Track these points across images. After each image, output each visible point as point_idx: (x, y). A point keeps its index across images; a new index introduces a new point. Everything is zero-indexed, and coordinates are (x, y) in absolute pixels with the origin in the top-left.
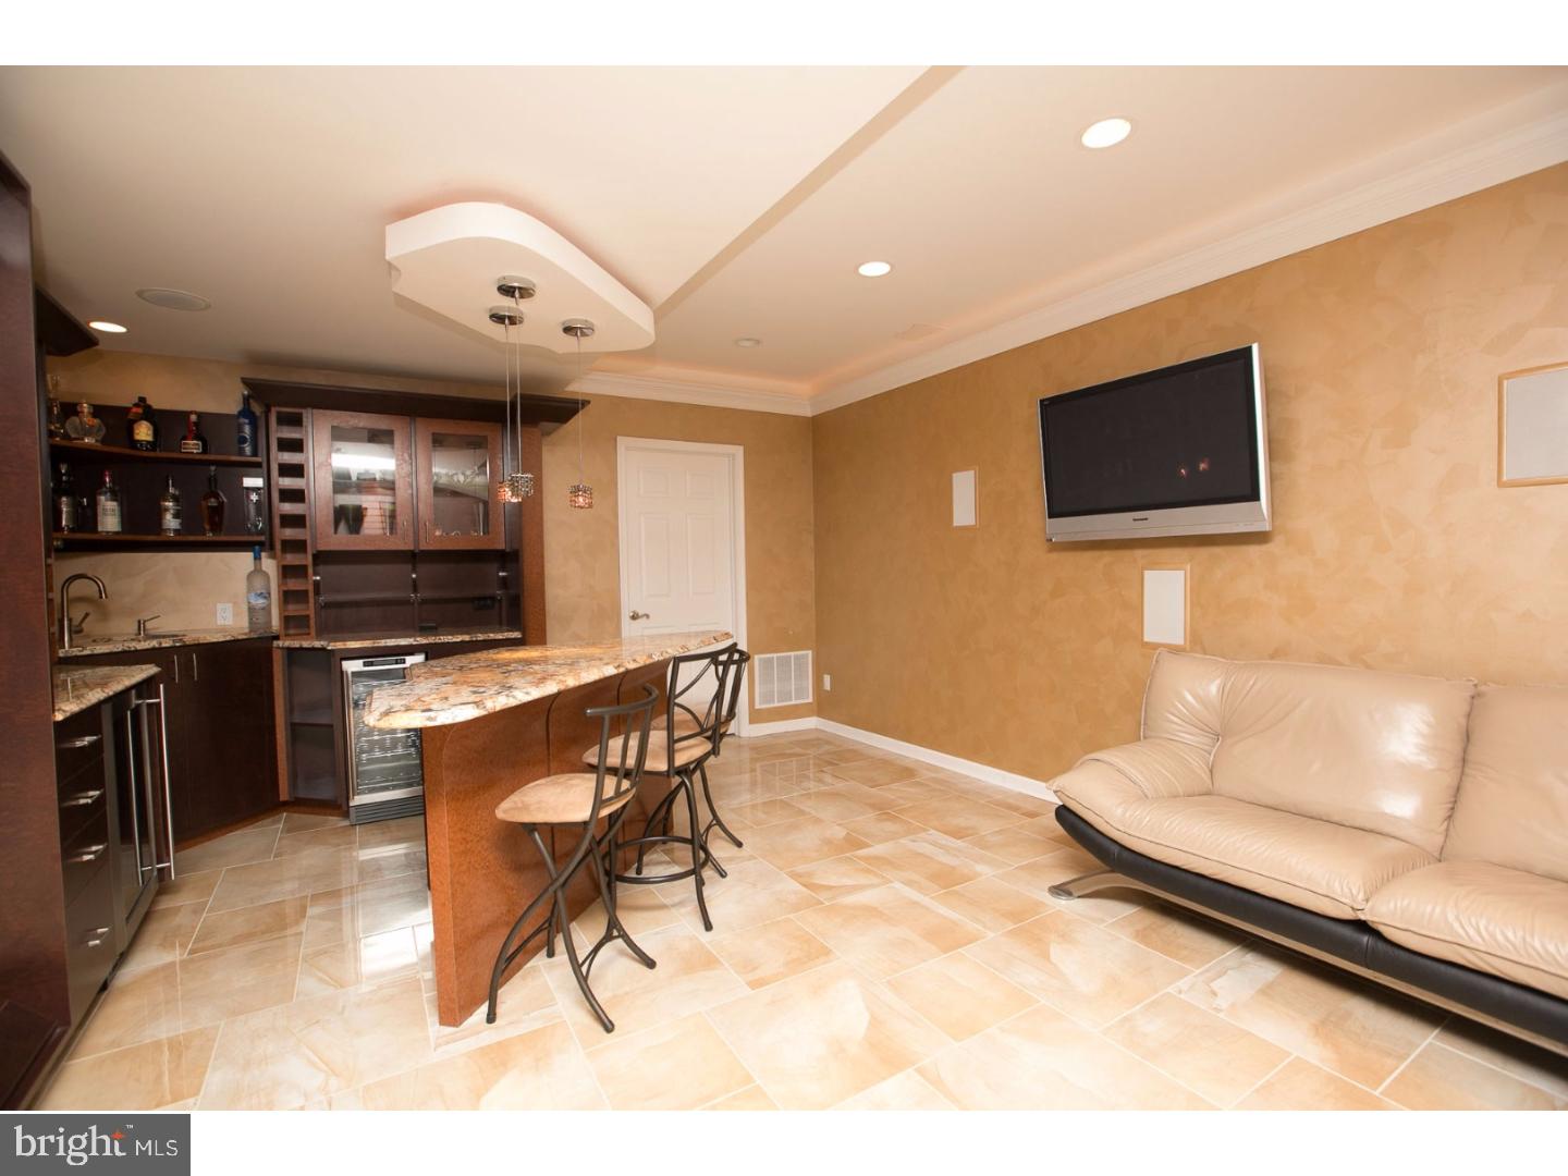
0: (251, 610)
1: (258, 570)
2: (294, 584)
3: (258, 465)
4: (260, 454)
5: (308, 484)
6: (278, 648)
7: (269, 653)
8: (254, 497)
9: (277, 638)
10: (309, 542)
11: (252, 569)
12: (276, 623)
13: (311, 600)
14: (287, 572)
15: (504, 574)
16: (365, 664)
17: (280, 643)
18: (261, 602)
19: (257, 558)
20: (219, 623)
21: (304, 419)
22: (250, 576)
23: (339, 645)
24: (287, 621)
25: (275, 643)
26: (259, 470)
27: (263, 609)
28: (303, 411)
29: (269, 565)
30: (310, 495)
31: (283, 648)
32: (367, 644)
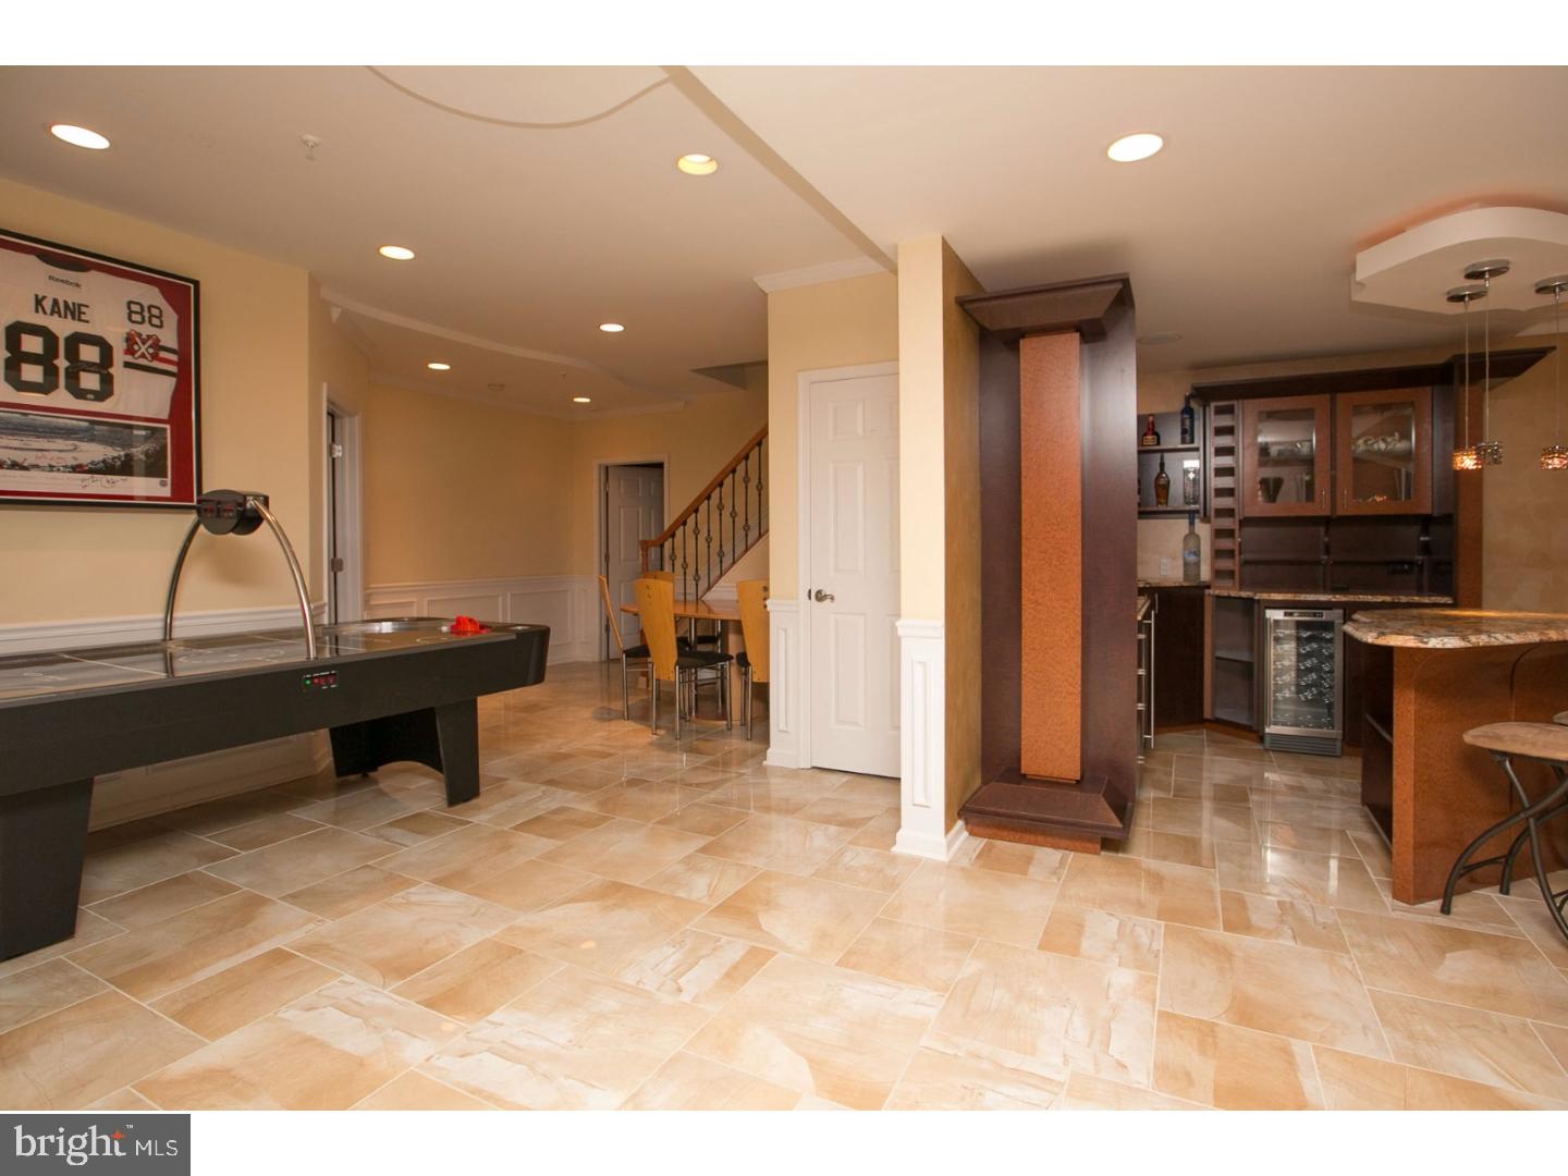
0: (1186, 564)
1: (1192, 533)
2: (1226, 544)
3: (1197, 449)
4: (1196, 440)
5: (1237, 462)
6: (1209, 595)
7: (1202, 599)
8: (1191, 476)
9: (1208, 587)
10: (1236, 510)
11: (1187, 532)
12: (1205, 574)
13: (1237, 558)
14: (1219, 533)
15: (1427, 539)
16: (1286, 614)
17: (1211, 592)
18: (1192, 558)
19: (1192, 524)
20: (1163, 573)
21: (1236, 410)
22: (1186, 538)
23: (1265, 596)
24: (1218, 574)
25: (1207, 591)
26: (1195, 453)
27: (1195, 564)
28: (1235, 402)
29: (1203, 530)
30: (1240, 472)
31: (1213, 596)
32: (1289, 597)
